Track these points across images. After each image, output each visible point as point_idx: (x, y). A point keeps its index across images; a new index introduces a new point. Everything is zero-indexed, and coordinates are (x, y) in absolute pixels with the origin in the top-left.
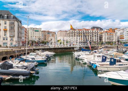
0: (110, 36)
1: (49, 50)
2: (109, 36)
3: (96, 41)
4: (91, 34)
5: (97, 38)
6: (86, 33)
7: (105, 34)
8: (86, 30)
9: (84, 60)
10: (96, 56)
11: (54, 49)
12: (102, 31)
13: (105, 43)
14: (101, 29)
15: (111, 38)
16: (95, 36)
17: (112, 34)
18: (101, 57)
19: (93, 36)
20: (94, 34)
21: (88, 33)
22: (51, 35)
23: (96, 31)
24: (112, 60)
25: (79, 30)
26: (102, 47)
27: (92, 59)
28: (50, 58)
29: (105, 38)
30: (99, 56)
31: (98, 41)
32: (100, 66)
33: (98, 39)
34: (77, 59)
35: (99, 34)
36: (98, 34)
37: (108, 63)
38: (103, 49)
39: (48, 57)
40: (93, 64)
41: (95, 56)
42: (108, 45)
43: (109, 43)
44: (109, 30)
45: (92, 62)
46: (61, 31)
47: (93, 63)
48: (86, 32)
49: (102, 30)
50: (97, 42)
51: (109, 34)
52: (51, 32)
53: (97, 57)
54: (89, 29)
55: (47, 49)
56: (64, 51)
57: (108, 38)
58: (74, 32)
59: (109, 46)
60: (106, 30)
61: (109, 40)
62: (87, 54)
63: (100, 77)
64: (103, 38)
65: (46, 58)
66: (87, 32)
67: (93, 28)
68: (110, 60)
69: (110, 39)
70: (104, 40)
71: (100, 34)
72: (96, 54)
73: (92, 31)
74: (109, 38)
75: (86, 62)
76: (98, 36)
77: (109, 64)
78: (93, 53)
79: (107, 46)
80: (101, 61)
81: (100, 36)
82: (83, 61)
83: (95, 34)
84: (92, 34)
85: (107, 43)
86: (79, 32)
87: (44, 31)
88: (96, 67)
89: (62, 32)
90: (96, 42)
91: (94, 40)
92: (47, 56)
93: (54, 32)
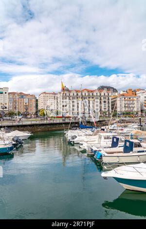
0: (129, 102)
1: (22, 128)
2: (127, 102)
3: (107, 110)
4: (97, 98)
5: (107, 105)
6: (89, 98)
7: (121, 99)
8: (88, 91)
9: (82, 145)
10: (103, 138)
11: (30, 125)
12: (116, 94)
13: (121, 114)
14: (115, 90)
15: (130, 106)
16: (105, 102)
17: (131, 98)
18: (110, 138)
19: (101, 103)
20: (102, 98)
21: (93, 98)
22: (27, 100)
23: (106, 94)
24: (128, 144)
25: (77, 91)
26: (115, 121)
27: (96, 142)
28: (21, 143)
29: (121, 105)
30: (108, 138)
31: (109, 110)
32: (106, 155)
33: (109, 107)
34: (71, 143)
35: (110, 98)
36: (108, 99)
37: (122, 149)
38: (115, 125)
39: (17, 141)
40: (95, 151)
41: (100, 137)
42: (126, 117)
43: (127, 114)
44: (127, 92)
45: (94, 149)
46: (45, 93)
47: (97, 149)
48: (89, 95)
49: (117, 91)
50: (107, 113)
51: (126, 98)
52: (27, 95)
53: (105, 138)
54: (95, 91)
55: (18, 126)
56: (50, 129)
57: (125, 106)
58: (68, 94)
59: (127, 119)
60: (122, 93)
61: (127, 109)
62: (87, 133)
63: (105, 178)
64: (118, 105)
65: (14, 143)
66: (91, 94)
67: (102, 88)
68: (124, 143)
69: (128, 107)
70: (118, 110)
71: (112, 99)
72: (103, 134)
73: (98, 94)
74: (127, 105)
75: (86, 148)
76: (109, 103)
77: (122, 151)
78: (98, 132)
79: (125, 119)
80: (111, 146)
81: (112, 102)
82: (80, 147)
83: (105, 98)
84: (99, 98)
85: (124, 114)
86: (77, 94)
87: (14, 93)
88: (101, 156)
89: (47, 95)
90: (105, 112)
91: (103, 109)
92: (15, 139)
93: (32, 95)
